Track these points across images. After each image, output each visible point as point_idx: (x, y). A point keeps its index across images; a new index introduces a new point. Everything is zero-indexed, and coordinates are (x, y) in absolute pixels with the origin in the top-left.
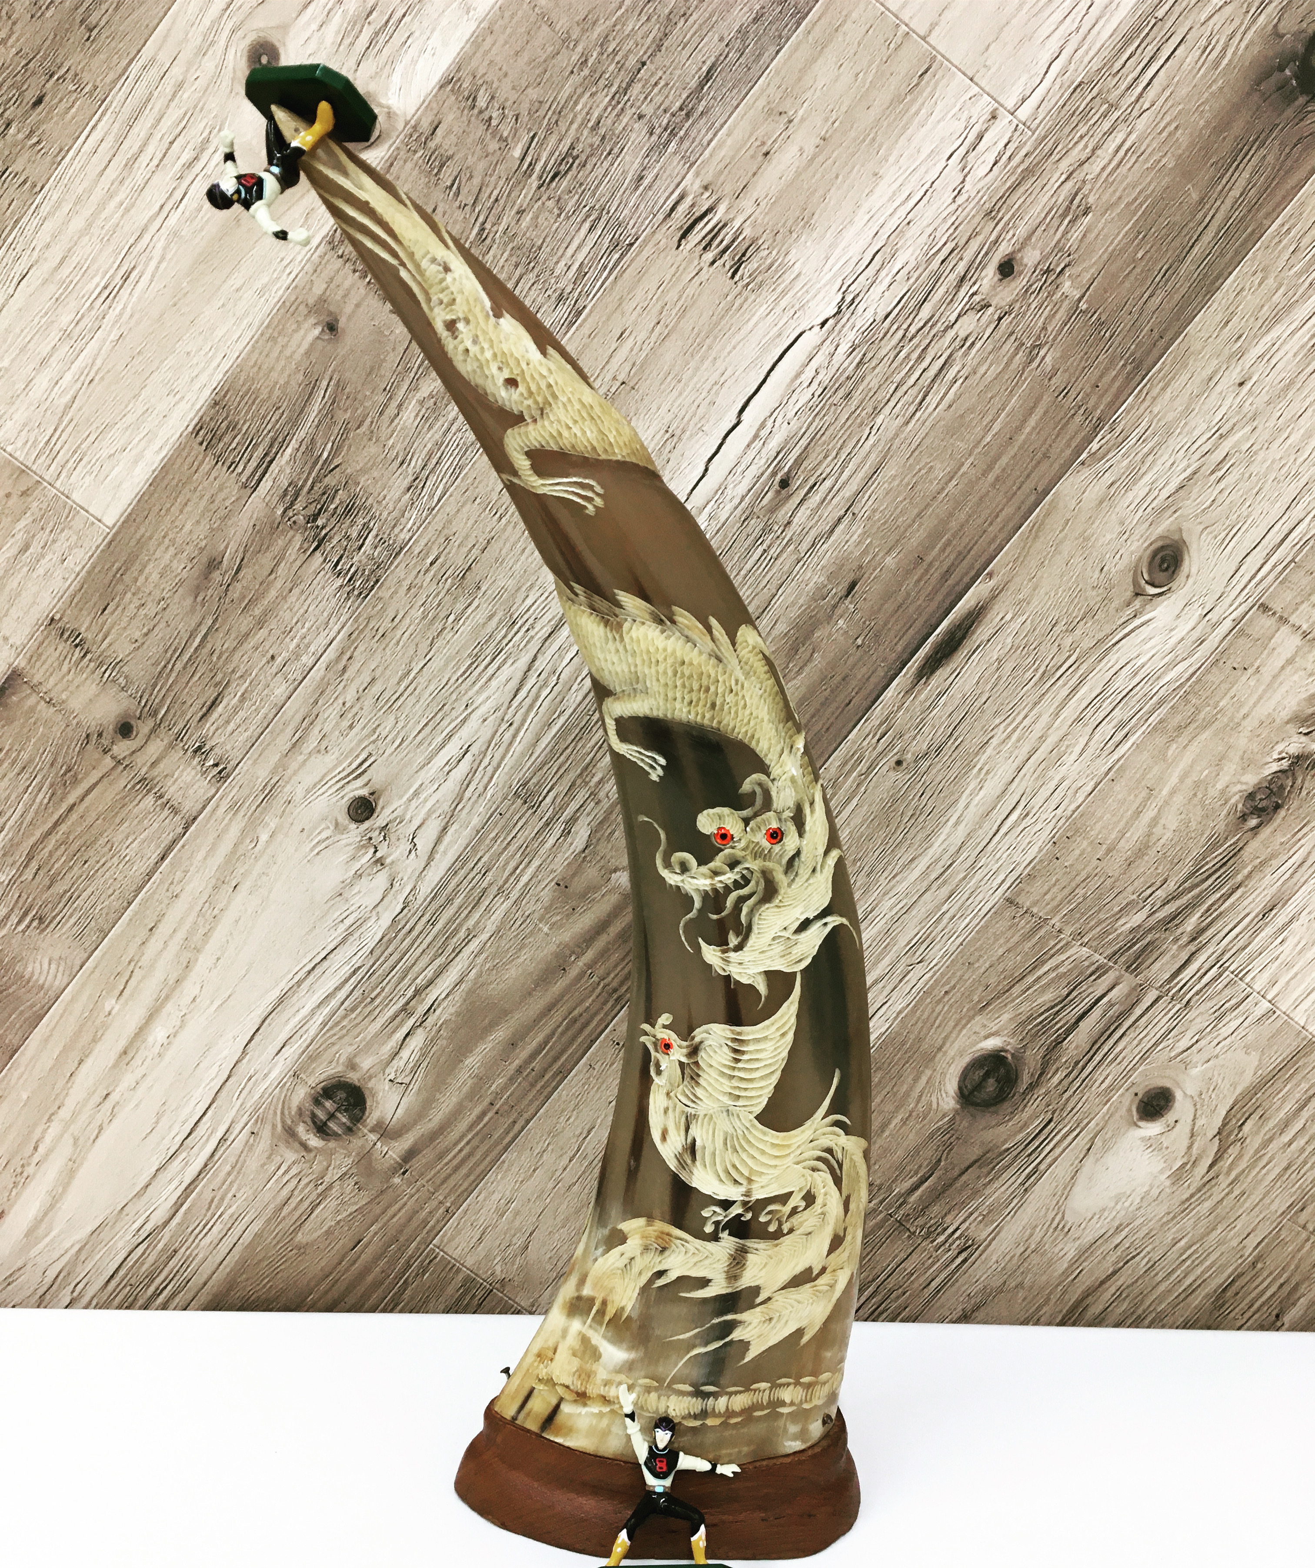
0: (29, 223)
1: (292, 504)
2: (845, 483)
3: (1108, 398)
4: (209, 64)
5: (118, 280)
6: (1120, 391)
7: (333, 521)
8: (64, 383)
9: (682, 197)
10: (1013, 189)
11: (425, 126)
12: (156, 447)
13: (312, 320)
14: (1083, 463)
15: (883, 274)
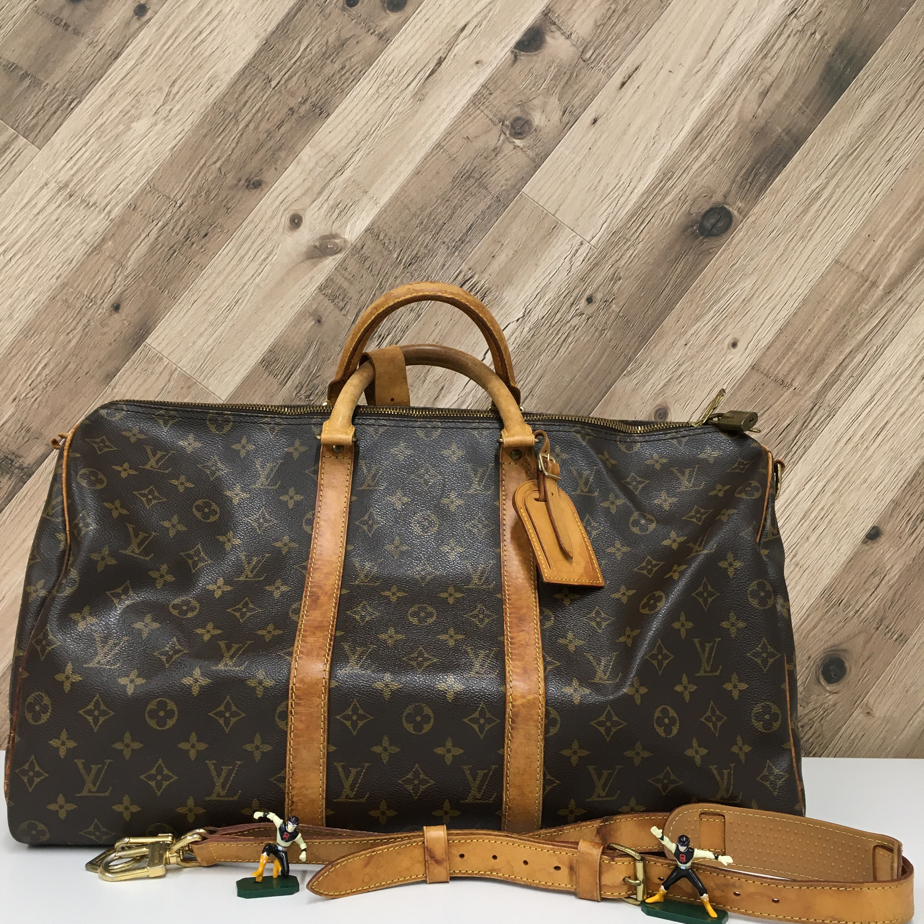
0: (199, 281)
1: (300, 391)
2: (528, 383)
3: (633, 350)
4: (274, 223)
5: (233, 303)
6: (638, 346)
7: (317, 398)
8: (208, 343)
9: (460, 272)
10: (591, 270)
11: (359, 246)
12: (246, 367)
13: (311, 318)
14: (625, 375)
15: (541, 301)
